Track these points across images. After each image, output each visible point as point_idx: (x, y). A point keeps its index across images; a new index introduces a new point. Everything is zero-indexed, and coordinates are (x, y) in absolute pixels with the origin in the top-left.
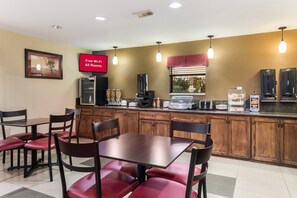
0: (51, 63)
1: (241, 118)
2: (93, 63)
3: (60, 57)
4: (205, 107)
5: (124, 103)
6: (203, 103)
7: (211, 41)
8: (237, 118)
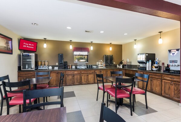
0: (7, 43)
1: (104, 70)
2: (29, 45)
3: (11, 39)
4: (91, 67)
5: (50, 68)
6: (90, 66)
7: (91, 44)
8: (103, 70)
